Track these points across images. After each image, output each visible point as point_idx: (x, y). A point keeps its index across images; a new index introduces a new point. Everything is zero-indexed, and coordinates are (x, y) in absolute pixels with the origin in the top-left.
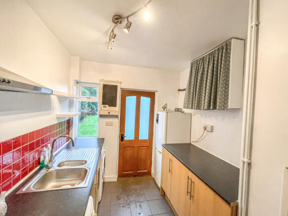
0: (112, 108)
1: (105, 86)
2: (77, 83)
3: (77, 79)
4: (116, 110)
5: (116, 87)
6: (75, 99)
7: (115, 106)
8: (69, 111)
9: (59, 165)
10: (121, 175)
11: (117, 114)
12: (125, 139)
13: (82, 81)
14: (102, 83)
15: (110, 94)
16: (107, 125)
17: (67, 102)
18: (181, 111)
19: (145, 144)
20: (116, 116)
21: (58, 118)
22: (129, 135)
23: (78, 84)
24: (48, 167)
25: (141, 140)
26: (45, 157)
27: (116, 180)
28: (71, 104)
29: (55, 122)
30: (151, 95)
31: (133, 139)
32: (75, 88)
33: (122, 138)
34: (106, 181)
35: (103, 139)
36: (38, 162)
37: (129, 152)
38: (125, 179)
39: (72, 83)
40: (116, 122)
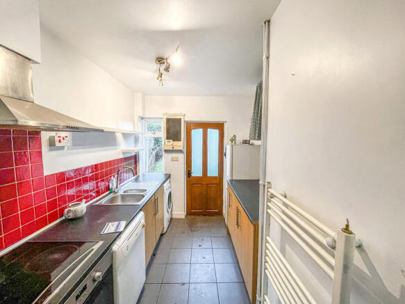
0: (176, 143)
1: (168, 120)
2: (142, 118)
3: (141, 115)
4: (180, 145)
5: (179, 120)
6: (140, 135)
7: (180, 141)
8: (135, 147)
9: (125, 192)
10: (189, 213)
11: (181, 148)
12: (193, 175)
13: (146, 116)
14: (165, 117)
15: (173, 129)
16: (172, 160)
17: (132, 139)
18: (249, 143)
19: (214, 181)
20: (181, 151)
21: (124, 153)
22: (197, 171)
23: (143, 120)
24: (115, 192)
25: (209, 177)
26: (113, 185)
27: (184, 217)
28: (136, 140)
29: (122, 156)
30: (220, 126)
31: (201, 175)
32: (139, 124)
33: (189, 174)
34: (174, 217)
35: (170, 175)
36: (108, 188)
37: (197, 190)
38: (193, 217)
39: (136, 119)
40: (182, 157)
